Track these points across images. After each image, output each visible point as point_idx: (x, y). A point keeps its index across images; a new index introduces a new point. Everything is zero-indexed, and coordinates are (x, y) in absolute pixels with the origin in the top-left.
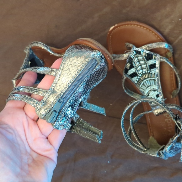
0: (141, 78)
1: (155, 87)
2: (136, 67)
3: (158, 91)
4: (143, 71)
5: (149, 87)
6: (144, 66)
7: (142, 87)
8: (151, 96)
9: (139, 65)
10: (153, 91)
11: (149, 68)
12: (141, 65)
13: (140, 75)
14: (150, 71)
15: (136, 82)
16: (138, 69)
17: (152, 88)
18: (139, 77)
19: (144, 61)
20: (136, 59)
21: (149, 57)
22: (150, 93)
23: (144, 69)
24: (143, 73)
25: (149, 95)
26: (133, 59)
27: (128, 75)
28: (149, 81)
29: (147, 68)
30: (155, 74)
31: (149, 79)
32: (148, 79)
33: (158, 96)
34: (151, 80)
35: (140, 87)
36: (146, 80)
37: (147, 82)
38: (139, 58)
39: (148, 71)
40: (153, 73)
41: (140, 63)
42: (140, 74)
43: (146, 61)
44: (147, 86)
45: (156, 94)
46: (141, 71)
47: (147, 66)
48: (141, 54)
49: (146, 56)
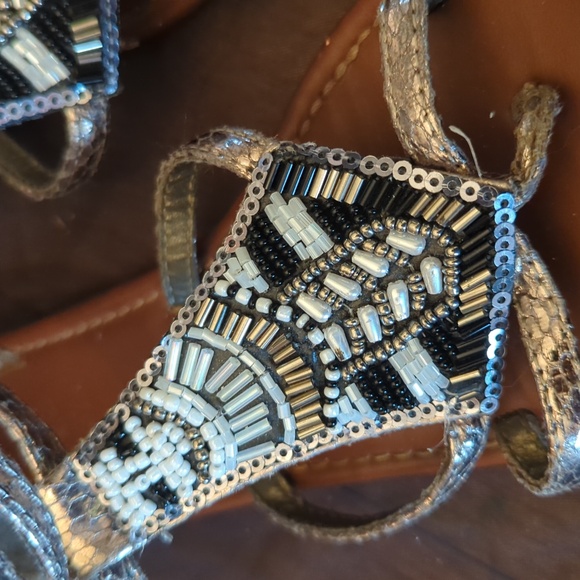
48: (462, 279)
49: (462, 316)
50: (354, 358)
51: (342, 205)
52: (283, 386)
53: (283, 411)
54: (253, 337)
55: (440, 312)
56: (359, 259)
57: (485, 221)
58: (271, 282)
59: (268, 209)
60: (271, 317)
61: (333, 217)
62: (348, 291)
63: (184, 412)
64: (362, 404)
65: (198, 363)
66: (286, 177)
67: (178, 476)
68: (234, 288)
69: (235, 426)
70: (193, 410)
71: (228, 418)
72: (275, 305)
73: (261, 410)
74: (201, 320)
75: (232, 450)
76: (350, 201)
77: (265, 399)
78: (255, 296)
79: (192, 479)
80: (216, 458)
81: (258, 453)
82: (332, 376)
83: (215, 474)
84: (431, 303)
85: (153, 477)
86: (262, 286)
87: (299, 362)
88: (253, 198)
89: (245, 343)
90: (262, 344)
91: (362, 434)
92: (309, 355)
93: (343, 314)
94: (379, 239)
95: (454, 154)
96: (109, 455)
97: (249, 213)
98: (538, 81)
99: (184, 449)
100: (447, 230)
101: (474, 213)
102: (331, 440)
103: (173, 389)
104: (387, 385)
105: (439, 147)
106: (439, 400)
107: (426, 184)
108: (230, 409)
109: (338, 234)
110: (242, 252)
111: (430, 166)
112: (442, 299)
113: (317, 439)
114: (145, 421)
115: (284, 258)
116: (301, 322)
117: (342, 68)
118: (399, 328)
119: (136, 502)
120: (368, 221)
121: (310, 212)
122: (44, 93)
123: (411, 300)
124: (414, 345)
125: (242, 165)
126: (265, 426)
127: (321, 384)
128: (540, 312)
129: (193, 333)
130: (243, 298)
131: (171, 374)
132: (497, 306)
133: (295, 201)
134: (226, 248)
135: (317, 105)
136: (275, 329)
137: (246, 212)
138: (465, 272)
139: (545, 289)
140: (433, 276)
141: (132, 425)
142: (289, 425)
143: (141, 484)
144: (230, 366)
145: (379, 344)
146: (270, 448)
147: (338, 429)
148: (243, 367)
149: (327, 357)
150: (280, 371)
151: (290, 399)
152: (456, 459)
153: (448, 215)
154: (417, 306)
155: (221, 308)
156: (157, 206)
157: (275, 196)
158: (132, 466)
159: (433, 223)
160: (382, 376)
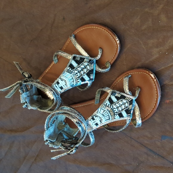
0: (109, 108)
1: (104, 121)
2: (118, 102)
4: (115, 109)
5: (103, 116)
6: (120, 109)
7: (102, 110)
8: (95, 119)
11: (119, 113)
12: (120, 106)
13: (111, 107)
14: (116, 115)
15: (105, 104)
16: (116, 104)
17: (102, 118)
18: (109, 106)
19: (125, 108)
20: (125, 102)
21: (128, 111)
22: (98, 117)
23: (117, 109)
25: (97, 117)
26: (125, 99)
27: (111, 96)
29: (118, 111)
30: (115, 118)
32: (109, 114)
33: (97, 124)
34: (109, 116)
36: (108, 112)
37: (107, 113)
38: (127, 104)
39: (116, 112)
40: (115, 117)
41: (122, 105)
42: (113, 107)
43: (125, 110)
44: (103, 114)
45: (98, 123)
46: (115, 107)
47: (120, 111)
49: (129, 109)
51: (118, 97)
52: (111, 114)
53: (110, 117)
55: (127, 108)
56: (120, 102)
58: (111, 104)
60: (110, 107)
61: (118, 98)
62: (118, 105)
64: (118, 117)
65: (102, 111)
66: (113, 93)
67: (99, 123)
68: (107, 104)
69: (105, 118)
70: (101, 116)
72: (111, 106)
73: (108, 116)
74: (103, 107)
77: (109, 115)
78: (109, 105)
79: (100, 123)
82: (116, 114)
83: (103, 123)
84: (126, 107)
85: (96, 122)
86: (109, 104)
88: (109, 95)
89: (107, 110)
90: (109, 110)
91: (118, 120)
92: (113, 111)
93: (117, 108)
94: (122, 101)
95: (130, 94)
96: (92, 120)
97: (109, 97)
98: (139, 87)
99: (100, 120)
100: (128, 101)
101: (131, 99)
102: (115, 120)
103: (99, 114)
104: (121, 115)
105: (128, 93)
106: (126, 117)
107: (127, 96)
108: (105, 116)
109: (118, 100)
110: (108, 100)
111: (127, 94)
112: (127, 107)
113: (113, 120)
114: (96, 117)
115: (112, 101)
116: (113, 108)
117: (119, 81)
118: (123, 109)
119: (94, 125)
120: (121, 99)
121: (115, 97)
122: (87, 81)
124: (124, 111)
125: (108, 91)
126: (108, 118)
127: (115, 114)
128: (137, 109)
129: (102, 108)
130: (107, 105)
131: (99, 112)
132: (133, 108)
133: (114, 96)
134: (106, 100)
135: (115, 84)
136: (110, 108)
137: (108, 96)
138: (130, 105)
139: (137, 107)
140: (127, 105)
141: (94, 117)
142: (111, 118)
143: (95, 123)
144: (105, 112)
146: (108, 120)
147: (116, 119)
148: (107, 112)
149: (115, 112)
151: (111, 116)
152: (127, 123)
153: (129, 99)
155: (105, 106)
156: (96, 93)
157: (112, 95)
158: (94, 121)
159: (127, 100)
160: (121, 114)
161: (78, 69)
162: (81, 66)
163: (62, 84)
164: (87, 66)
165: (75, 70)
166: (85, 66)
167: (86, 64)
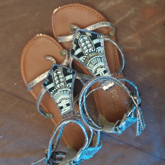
0: (87, 57)
1: (102, 64)
2: (82, 47)
3: (105, 68)
4: (89, 50)
5: (97, 65)
6: (89, 45)
7: (89, 66)
8: (99, 73)
9: (85, 45)
10: (100, 68)
11: (94, 47)
12: (87, 45)
14: (96, 50)
15: (83, 61)
16: (84, 49)
17: (99, 65)
18: (85, 57)
19: (89, 40)
20: (82, 39)
21: (94, 37)
22: (97, 70)
23: (90, 48)
24: (89, 52)
25: (97, 72)
26: (79, 39)
27: (75, 55)
28: (95, 59)
29: (92, 47)
30: (100, 52)
31: (96, 57)
32: (94, 57)
33: (105, 72)
34: (97, 58)
35: (87, 65)
36: (93, 58)
37: (93, 60)
38: (84, 38)
39: (94, 49)
40: (99, 51)
41: (85, 43)
42: (87, 53)
43: (91, 41)
44: (94, 64)
45: (104, 70)
46: (87, 50)
47: (92, 46)
48: (86, 35)
49: (90, 36)
50: (93, 48)
52: (95, 56)
54: (89, 58)
56: (82, 45)
57: (80, 32)
59: (76, 55)
62: (85, 47)
63: (96, 68)
64: (99, 48)
65: (91, 65)
71: (97, 63)
72: (85, 55)
74: (86, 64)
75: (101, 63)
76: (76, 45)
79: (104, 68)
80: (102, 65)
81: (103, 60)
82: (94, 50)
83: (104, 65)
86: (83, 56)
87: (92, 53)
94: (81, 43)
106: (100, 40)
120: (78, 44)
122: (73, 78)
123: (88, 41)
127: (95, 52)
133: (75, 52)
138: (85, 34)
141: (96, 74)
142: (99, 56)
144: (91, 62)
145: (92, 45)
149: (92, 51)
150: (93, 56)
153: (79, 35)
154: (88, 40)
159: (79, 37)
161: (56, 83)
162: (55, 80)
163: (63, 104)
164: (57, 74)
165: (56, 86)
166: (57, 76)
167: (55, 74)
